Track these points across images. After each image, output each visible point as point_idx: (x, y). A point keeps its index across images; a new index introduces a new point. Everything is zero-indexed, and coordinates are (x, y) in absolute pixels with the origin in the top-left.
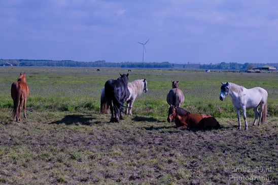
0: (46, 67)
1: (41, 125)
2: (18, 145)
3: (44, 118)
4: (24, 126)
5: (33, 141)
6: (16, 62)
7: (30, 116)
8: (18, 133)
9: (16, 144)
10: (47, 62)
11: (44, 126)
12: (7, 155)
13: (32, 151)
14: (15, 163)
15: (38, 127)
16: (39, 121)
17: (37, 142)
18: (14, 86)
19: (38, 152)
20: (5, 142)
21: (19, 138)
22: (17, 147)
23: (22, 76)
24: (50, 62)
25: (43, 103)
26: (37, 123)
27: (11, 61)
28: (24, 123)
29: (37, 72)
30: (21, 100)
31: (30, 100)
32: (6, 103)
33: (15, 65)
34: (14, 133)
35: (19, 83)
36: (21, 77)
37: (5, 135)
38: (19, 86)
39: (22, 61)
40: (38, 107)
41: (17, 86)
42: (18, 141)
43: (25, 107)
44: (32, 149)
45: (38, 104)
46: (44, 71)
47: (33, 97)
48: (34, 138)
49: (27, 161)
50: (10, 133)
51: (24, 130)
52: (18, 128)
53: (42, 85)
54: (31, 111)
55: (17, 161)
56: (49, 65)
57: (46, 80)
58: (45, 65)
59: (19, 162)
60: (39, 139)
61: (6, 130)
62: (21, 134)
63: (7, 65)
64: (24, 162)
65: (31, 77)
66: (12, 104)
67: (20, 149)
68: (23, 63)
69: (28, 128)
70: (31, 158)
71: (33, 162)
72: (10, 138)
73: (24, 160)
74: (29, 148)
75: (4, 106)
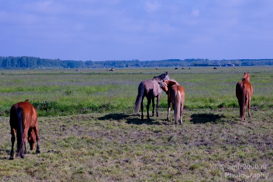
0: (267, 66)
1: (266, 124)
2: (244, 144)
3: (269, 117)
4: (249, 125)
5: (259, 140)
6: (238, 62)
7: (254, 115)
8: (244, 132)
9: (242, 143)
10: (268, 61)
11: (269, 125)
12: (234, 154)
13: (258, 150)
14: (242, 162)
15: (263, 126)
16: (264, 120)
17: (263, 141)
18: (238, 86)
19: (264, 151)
20: (232, 141)
21: (245, 137)
22: (243, 146)
23: (246, 75)
24: (271, 61)
25: (267, 102)
26: (262, 122)
27: (233, 62)
28: (249, 122)
29: (258, 72)
30: (246, 99)
31: (254, 99)
32: (231, 103)
33: (237, 65)
34: (240, 132)
35: (243, 83)
36: (245, 77)
37: (231, 134)
38: (244, 86)
39: (244, 61)
40: (262, 107)
41: (242, 85)
42: (244, 140)
43: (250, 106)
44: (257, 147)
45: (262, 103)
46: (265, 70)
47: (256, 96)
48: (259, 137)
49: (254, 160)
50: (236, 132)
51: (249, 130)
52: (244, 127)
53: (264, 84)
54: (256, 111)
55: (244, 159)
56: (270, 64)
57: (267, 79)
58: (266, 64)
59: (245, 160)
60: (264, 138)
61: (232, 130)
62: (246, 133)
63: (229, 65)
64: (251, 161)
65: (253, 76)
66: (237, 103)
67: (247, 148)
68: (245, 63)
69: (253, 127)
70: (257, 157)
71: (260, 161)
72: (236, 137)
73: (251, 159)
74: (255, 147)
75: (229, 106)
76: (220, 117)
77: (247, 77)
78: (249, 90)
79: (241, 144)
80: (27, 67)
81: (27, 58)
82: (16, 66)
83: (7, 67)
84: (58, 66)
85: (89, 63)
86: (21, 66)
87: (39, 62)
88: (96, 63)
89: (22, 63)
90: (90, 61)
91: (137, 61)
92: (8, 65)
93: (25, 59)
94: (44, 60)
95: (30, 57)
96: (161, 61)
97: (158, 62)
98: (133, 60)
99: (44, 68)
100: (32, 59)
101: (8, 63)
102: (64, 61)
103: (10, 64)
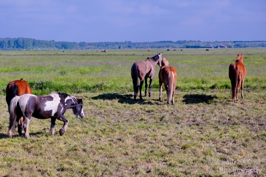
0: (260, 48)
1: (258, 105)
2: (237, 124)
3: (262, 99)
4: (242, 106)
5: (252, 121)
6: (230, 44)
7: (247, 96)
8: (236, 113)
9: (235, 124)
10: (261, 43)
11: (262, 106)
12: (227, 134)
13: (251, 130)
14: (235, 142)
15: (256, 107)
16: (257, 101)
17: (255, 122)
18: (231, 67)
19: (256, 132)
20: (224, 121)
21: (238, 118)
22: (236, 126)
23: (240, 57)
24: (265, 43)
25: (260, 84)
26: (255, 103)
27: (225, 43)
28: (241, 103)
29: (251, 53)
30: (239, 80)
31: (247, 81)
32: (223, 84)
33: (230, 47)
34: (232, 113)
35: (237, 64)
36: (238, 59)
37: (224, 115)
38: (237, 67)
39: (237, 43)
40: (255, 88)
41: (235, 67)
42: (237, 121)
43: (243, 87)
44: (250, 128)
45: (255, 85)
46: (258, 51)
47: (249, 78)
48: (252, 118)
49: (247, 140)
50: (228, 113)
51: (242, 111)
52: (236, 108)
53: (257, 65)
54: (249, 92)
55: (236, 140)
56: (263, 46)
57: (261, 61)
58: (259, 46)
59: (238, 141)
60: (257, 119)
61: (224, 111)
62: (239, 114)
63: (221, 47)
64: (244, 142)
65: (246, 58)
66: (230, 85)
67: (239, 129)
68: (238, 45)
69: (245, 108)
70: (250, 138)
71: (253, 141)
72: (228, 118)
73: (244, 139)
74: (248, 128)
75: (221, 87)
76: (213, 98)
77: (241, 58)
78: (242, 71)
79: (233, 124)
80: (23, 47)
81: (23, 40)
82: (13, 47)
83: (4, 48)
84: (53, 47)
85: (83, 45)
86: (17, 47)
87: (35, 43)
88: (90, 44)
89: (18, 44)
90: (84, 43)
91: (129, 42)
92: (5, 46)
93: (21, 40)
94: (39, 42)
95: (26, 39)
96: (153, 43)
97: (150, 43)
98: (126, 42)
99: (39, 49)
100: (28, 40)
101: (5, 44)
102: (58, 43)
103: (7, 45)
